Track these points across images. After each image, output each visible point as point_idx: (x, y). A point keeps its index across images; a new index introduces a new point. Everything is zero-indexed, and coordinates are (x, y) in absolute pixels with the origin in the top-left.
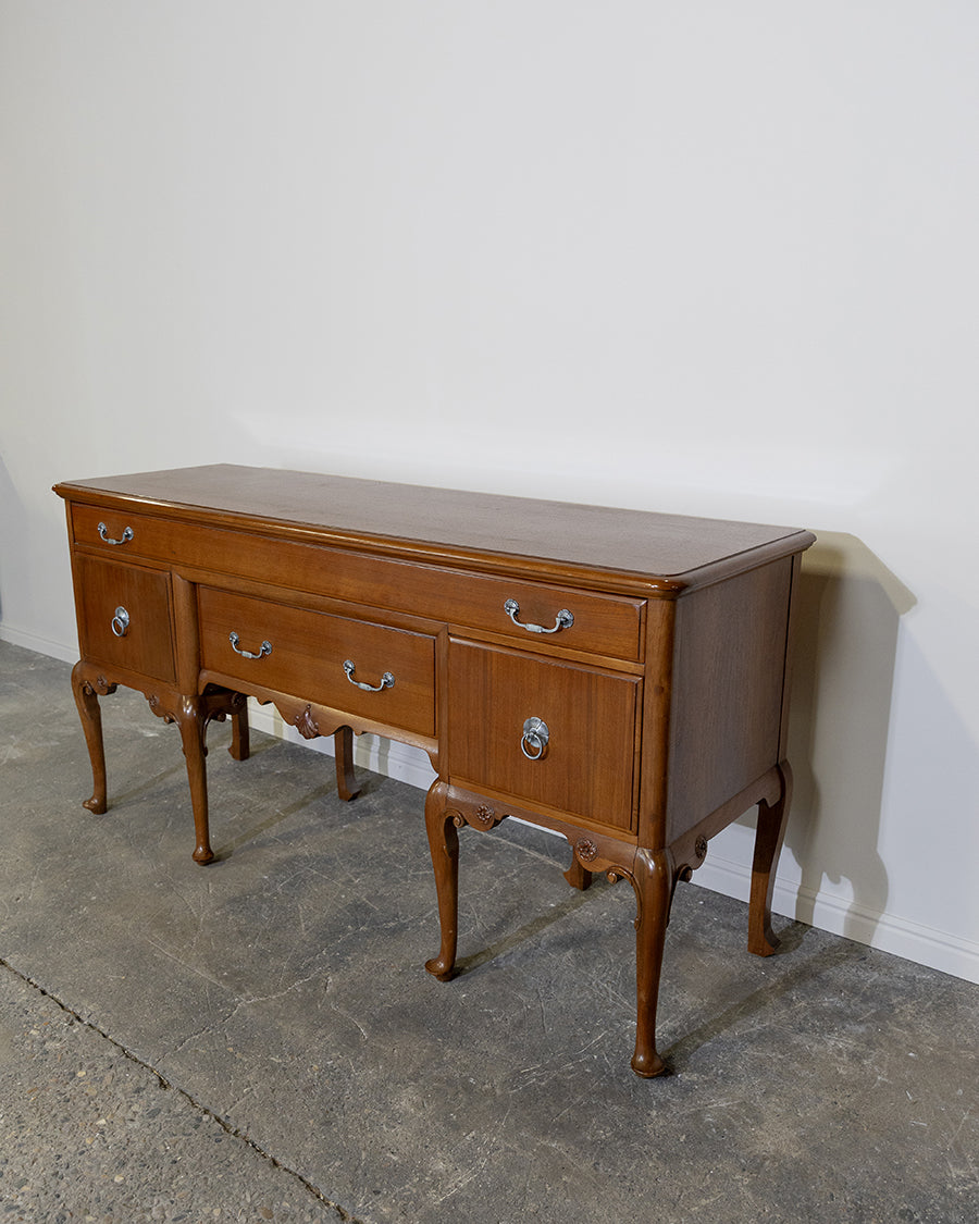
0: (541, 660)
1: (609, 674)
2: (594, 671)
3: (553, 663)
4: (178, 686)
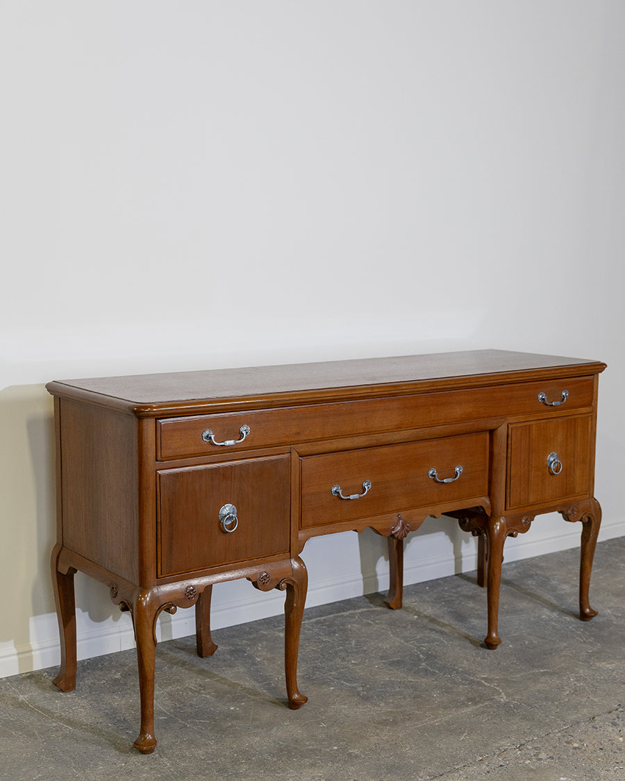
3: (560, 419)
4: (290, 552)
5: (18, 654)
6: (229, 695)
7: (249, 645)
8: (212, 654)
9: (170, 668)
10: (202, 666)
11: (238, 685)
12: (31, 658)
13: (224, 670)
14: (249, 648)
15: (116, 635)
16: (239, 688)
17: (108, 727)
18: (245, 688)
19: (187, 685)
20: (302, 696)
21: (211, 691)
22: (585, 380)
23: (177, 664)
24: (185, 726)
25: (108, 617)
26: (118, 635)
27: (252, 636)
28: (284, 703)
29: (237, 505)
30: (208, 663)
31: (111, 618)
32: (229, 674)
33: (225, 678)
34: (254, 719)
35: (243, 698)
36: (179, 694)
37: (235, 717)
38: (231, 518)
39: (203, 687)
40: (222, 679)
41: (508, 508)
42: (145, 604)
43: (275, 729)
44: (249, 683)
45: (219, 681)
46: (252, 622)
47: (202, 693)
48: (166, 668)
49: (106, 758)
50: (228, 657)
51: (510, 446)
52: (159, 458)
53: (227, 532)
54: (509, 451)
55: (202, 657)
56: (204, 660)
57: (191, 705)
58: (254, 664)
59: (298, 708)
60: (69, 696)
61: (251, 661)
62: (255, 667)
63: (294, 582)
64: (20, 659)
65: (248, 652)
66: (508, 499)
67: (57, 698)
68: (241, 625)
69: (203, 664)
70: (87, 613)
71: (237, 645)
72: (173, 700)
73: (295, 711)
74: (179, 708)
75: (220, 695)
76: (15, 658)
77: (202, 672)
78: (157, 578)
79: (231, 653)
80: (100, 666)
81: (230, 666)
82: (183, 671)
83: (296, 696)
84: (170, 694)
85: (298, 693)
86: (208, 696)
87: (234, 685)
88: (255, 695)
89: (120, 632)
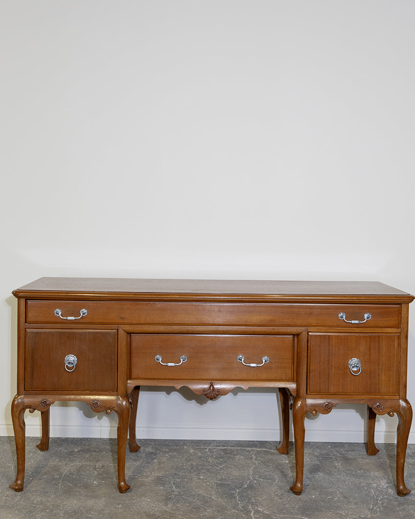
0: (356, 335)
1: (386, 334)
2: (380, 334)
3: (362, 335)
4: (117, 391)
8: (137, 451)
15: (98, 428)
20: (126, 485)
22: (390, 308)
25: (96, 416)
26: (100, 428)
29: (77, 356)
41: (308, 393)
51: (309, 348)
52: (27, 322)
54: (309, 351)
63: (117, 411)
66: (308, 387)
70: (82, 411)
78: (25, 390)
83: (122, 484)
89: (101, 427)
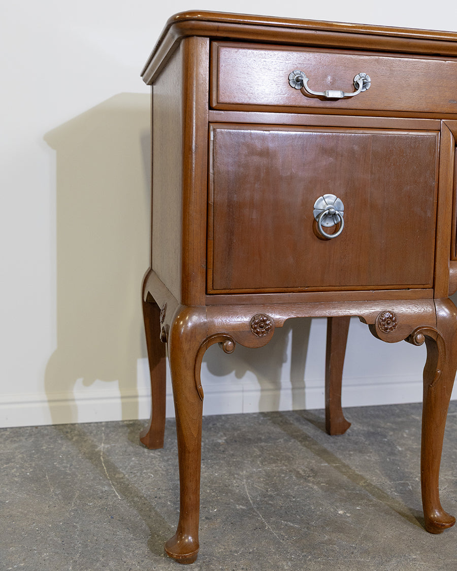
4: (433, 287)
5: (122, 397)
6: (344, 491)
7: (393, 430)
8: (343, 432)
9: (286, 441)
10: (325, 446)
11: (362, 478)
12: (136, 405)
13: (350, 455)
14: (391, 433)
15: (238, 394)
16: (362, 483)
17: (165, 505)
18: (369, 485)
19: (295, 467)
20: (446, 515)
21: (321, 479)
23: (296, 437)
24: (262, 527)
26: (241, 394)
27: (400, 420)
28: (419, 519)
29: (344, 198)
30: (334, 443)
31: (233, 373)
32: (355, 462)
33: (348, 466)
34: (365, 536)
35: (362, 499)
36: (279, 476)
37: (339, 527)
38: (333, 216)
39: (314, 472)
40: (344, 466)
42: (182, 331)
43: (394, 561)
44: (377, 478)
45: (336, 467)
46: (406, 404)
47: (309, 481)
48: (282, 440)
49: (126, 556)
50: (363, 439)
52: (214, 104)
53: (328, 239)
55: (329, 433)
56: (331, 439)
57: (287, 496)
58: (392, 453)
59: (438, 533)
60: (152, 454)
61: (389, 449)
62: (392, 458)
63: (438, 335)
64: (123, 404)
65: (389, 438)
67: (136, 454)
68: (391, 405)
69: (328, 443)
71: (379, 427)
72: (267, 484)
73: (433, 536)
74: (271, 496)
75: (332, 488)
76: (119, 401)
77: (323, 453)
78: (207, 294)
79: (369, 435)
80: (211, 425)
81: (360, 451)
82: (300, 447)
83: (437, 514)
84: (268, 475)
85: (440, 509)
86: (315, 487)
87: (355, 478)
88: (379, 497)
89: (243, 391)
